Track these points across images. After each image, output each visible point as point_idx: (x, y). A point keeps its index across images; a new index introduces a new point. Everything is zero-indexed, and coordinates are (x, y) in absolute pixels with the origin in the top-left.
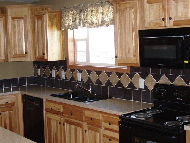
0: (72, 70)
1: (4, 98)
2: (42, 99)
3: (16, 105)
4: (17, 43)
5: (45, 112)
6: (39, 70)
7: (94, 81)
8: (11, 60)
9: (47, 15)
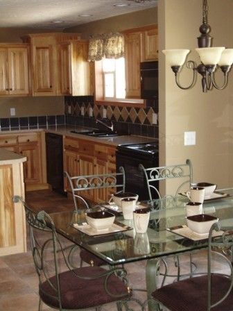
0: (99, 107)
1: (26, 136)
2: (62, 136)
3: (38, 145)
4: (42, 77)
5: (64, 150)
6: (70, 108)
7: (117, 118)
8: (35, 94)
9: (72, 44)
